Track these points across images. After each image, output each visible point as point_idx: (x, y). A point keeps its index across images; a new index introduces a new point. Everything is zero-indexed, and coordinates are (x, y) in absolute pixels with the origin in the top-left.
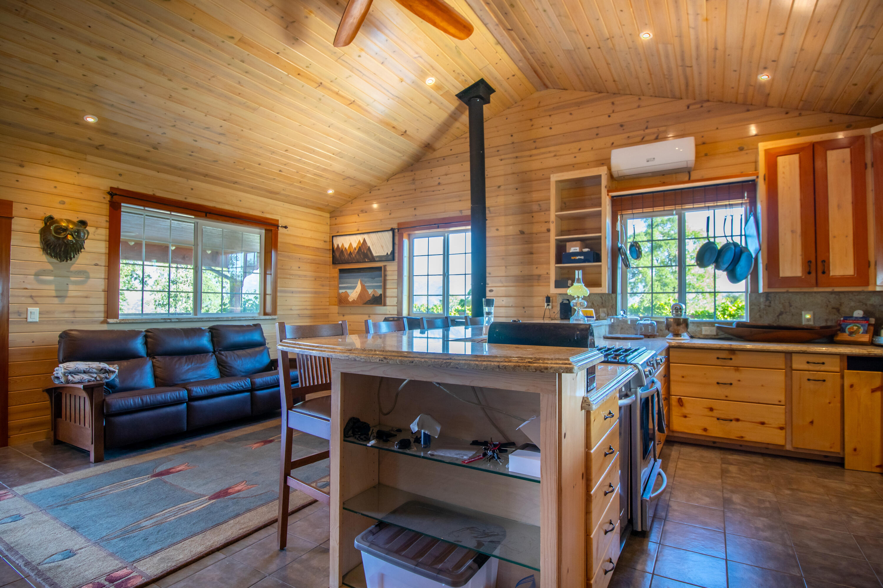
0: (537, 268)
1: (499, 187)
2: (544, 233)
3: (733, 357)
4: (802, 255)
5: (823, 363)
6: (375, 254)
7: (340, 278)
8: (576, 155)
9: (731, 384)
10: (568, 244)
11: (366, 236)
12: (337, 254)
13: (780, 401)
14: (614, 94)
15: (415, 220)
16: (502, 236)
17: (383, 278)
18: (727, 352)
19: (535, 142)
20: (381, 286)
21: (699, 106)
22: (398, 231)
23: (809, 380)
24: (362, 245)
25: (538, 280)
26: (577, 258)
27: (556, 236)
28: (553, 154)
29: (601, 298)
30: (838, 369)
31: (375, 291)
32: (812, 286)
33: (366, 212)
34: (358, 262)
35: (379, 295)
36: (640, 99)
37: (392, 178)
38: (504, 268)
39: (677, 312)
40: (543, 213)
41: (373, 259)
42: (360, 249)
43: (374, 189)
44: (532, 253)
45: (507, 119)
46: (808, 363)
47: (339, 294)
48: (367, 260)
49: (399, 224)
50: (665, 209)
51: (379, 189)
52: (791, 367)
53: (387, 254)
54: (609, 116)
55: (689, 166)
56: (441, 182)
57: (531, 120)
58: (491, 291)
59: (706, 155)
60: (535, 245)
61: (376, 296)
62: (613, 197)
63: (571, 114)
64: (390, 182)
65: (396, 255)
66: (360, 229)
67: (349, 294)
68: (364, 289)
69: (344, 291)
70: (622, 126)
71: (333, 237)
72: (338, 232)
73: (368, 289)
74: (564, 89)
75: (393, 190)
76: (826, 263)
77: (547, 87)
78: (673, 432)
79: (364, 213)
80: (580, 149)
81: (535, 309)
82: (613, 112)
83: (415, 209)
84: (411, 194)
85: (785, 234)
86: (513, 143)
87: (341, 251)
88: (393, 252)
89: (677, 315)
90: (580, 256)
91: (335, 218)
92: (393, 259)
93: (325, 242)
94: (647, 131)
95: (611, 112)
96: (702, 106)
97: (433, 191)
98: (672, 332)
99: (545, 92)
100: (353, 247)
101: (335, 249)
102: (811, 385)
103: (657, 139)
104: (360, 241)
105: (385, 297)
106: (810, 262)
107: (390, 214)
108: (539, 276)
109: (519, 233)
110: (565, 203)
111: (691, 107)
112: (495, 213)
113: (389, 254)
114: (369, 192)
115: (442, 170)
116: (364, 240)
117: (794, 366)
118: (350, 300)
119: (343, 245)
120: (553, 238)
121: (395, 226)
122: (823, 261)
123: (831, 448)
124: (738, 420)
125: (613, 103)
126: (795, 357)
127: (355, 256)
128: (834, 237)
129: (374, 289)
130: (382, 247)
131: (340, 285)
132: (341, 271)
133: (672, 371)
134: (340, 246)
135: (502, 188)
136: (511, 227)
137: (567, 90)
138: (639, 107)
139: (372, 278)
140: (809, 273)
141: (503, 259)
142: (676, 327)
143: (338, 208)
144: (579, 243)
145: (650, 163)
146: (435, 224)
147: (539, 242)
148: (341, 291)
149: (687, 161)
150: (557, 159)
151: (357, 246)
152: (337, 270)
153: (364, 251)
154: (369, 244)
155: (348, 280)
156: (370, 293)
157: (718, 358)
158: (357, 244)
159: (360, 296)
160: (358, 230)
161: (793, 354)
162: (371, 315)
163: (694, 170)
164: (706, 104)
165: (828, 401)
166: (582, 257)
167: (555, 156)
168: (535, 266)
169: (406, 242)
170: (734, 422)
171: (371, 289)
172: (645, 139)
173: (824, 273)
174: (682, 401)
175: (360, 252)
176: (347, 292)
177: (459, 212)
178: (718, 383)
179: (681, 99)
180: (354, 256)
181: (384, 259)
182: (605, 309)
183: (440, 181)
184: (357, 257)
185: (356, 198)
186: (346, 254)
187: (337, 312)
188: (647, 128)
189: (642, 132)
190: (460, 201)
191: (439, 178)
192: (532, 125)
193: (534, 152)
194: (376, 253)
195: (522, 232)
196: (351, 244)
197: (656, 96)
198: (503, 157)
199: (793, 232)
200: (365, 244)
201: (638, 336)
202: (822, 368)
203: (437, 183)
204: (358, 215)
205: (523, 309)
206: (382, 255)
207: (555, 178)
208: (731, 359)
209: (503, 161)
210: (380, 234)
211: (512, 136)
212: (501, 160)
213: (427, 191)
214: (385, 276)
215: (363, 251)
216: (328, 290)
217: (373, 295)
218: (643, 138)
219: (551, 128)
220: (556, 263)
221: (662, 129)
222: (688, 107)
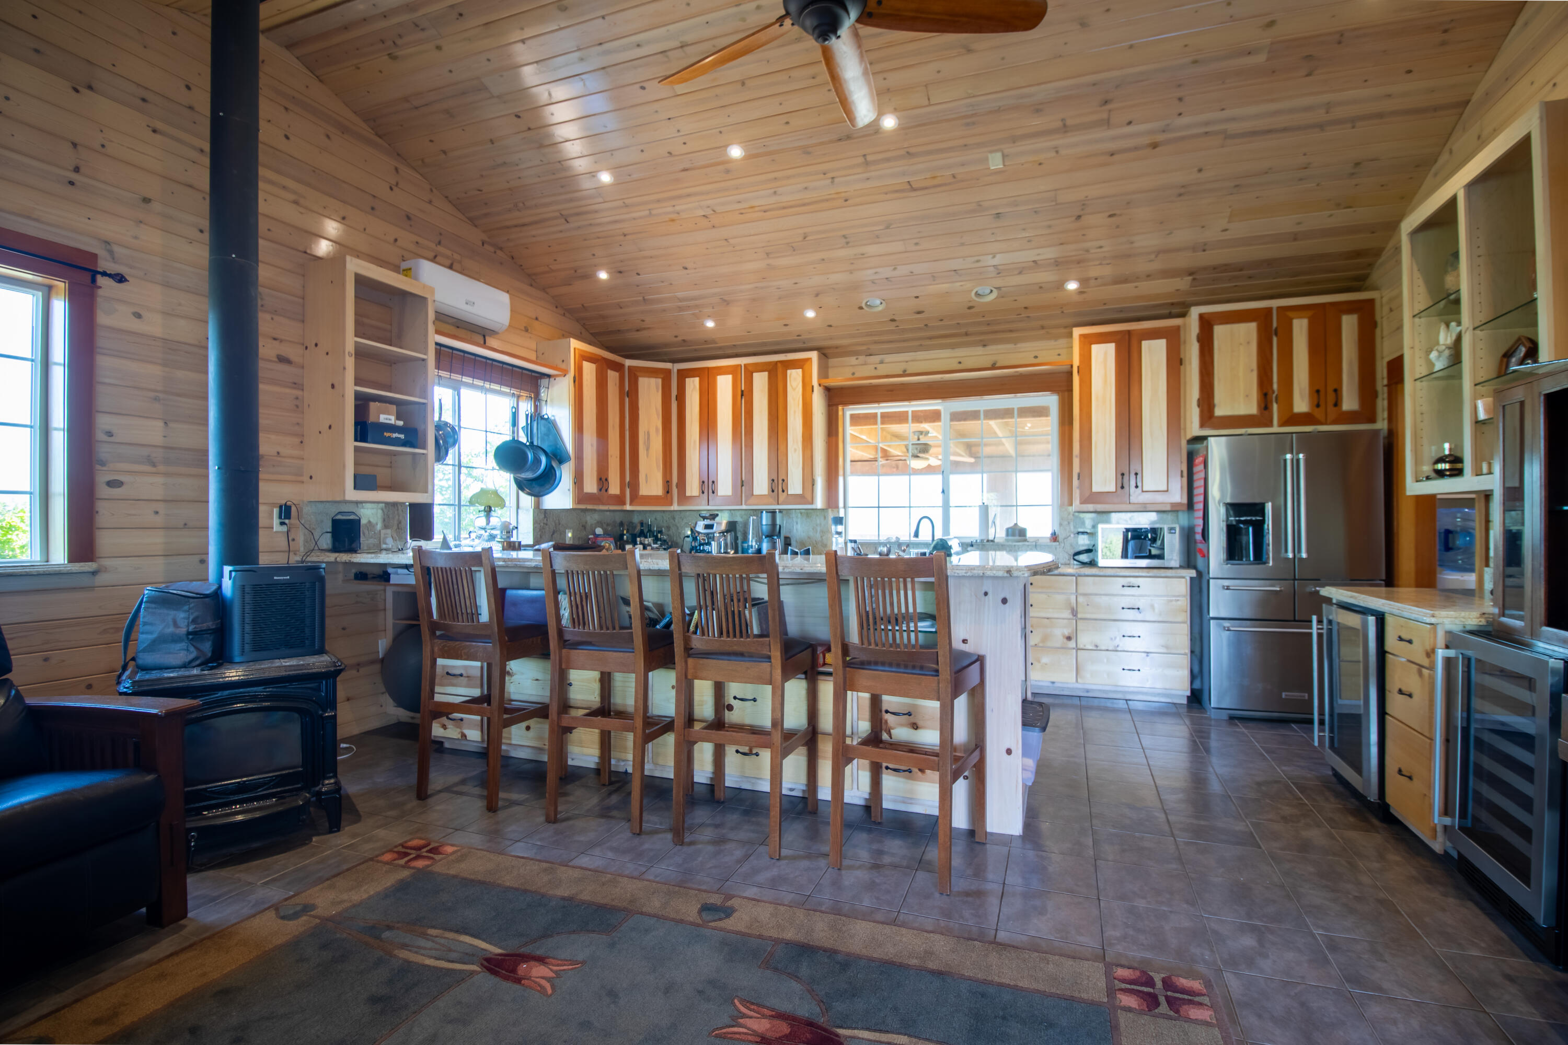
1: (149, 201)
4: (596, 471)
10: (373, 406)
14: (398, 155)
16: (155, 338)
21: (492, 249)
26: (394, 436)
27: (354, 384)
28: (292, 197)
36: (432, 191)
38: (160, 424)
39: (508, 532)
54: (391, 189)
58: (115, 483)
63: (328, 137)
74: (316, 76)
76: (607, 481)
80: (343, 218)
82: (397, 184)
90: (399, 433)
94: (440, 249)
95: (394, 183)
96: (495, 252)
103: (451, 267)
106: (600, 479)
120: (350, 389)
122: (606, 479)
125: (396, 169)
128: (611, 456)
135: (158, 208)
136: (183, 322)
137: (322, 81)
138: (430, 202)
140: (600, 492)
141: (159, 400)
144: (393, 408)
145: (468, 308)
150: (302, 213)
164: (499, 252)
166: (402, 436)
167: (296, 202)
173: (606, 491)
179: (476, 226)
182: (389, 531)
188: (439, 243)
189: (433, 245)
197: (447, 198)
198: (157, 125)
207: (354, 266)
209: (158, 136)
212: (154, 131)
218: (435, 257)
219: (287, 137)
220: (356, 440)
221: (456, 256)
222: (483, 245)
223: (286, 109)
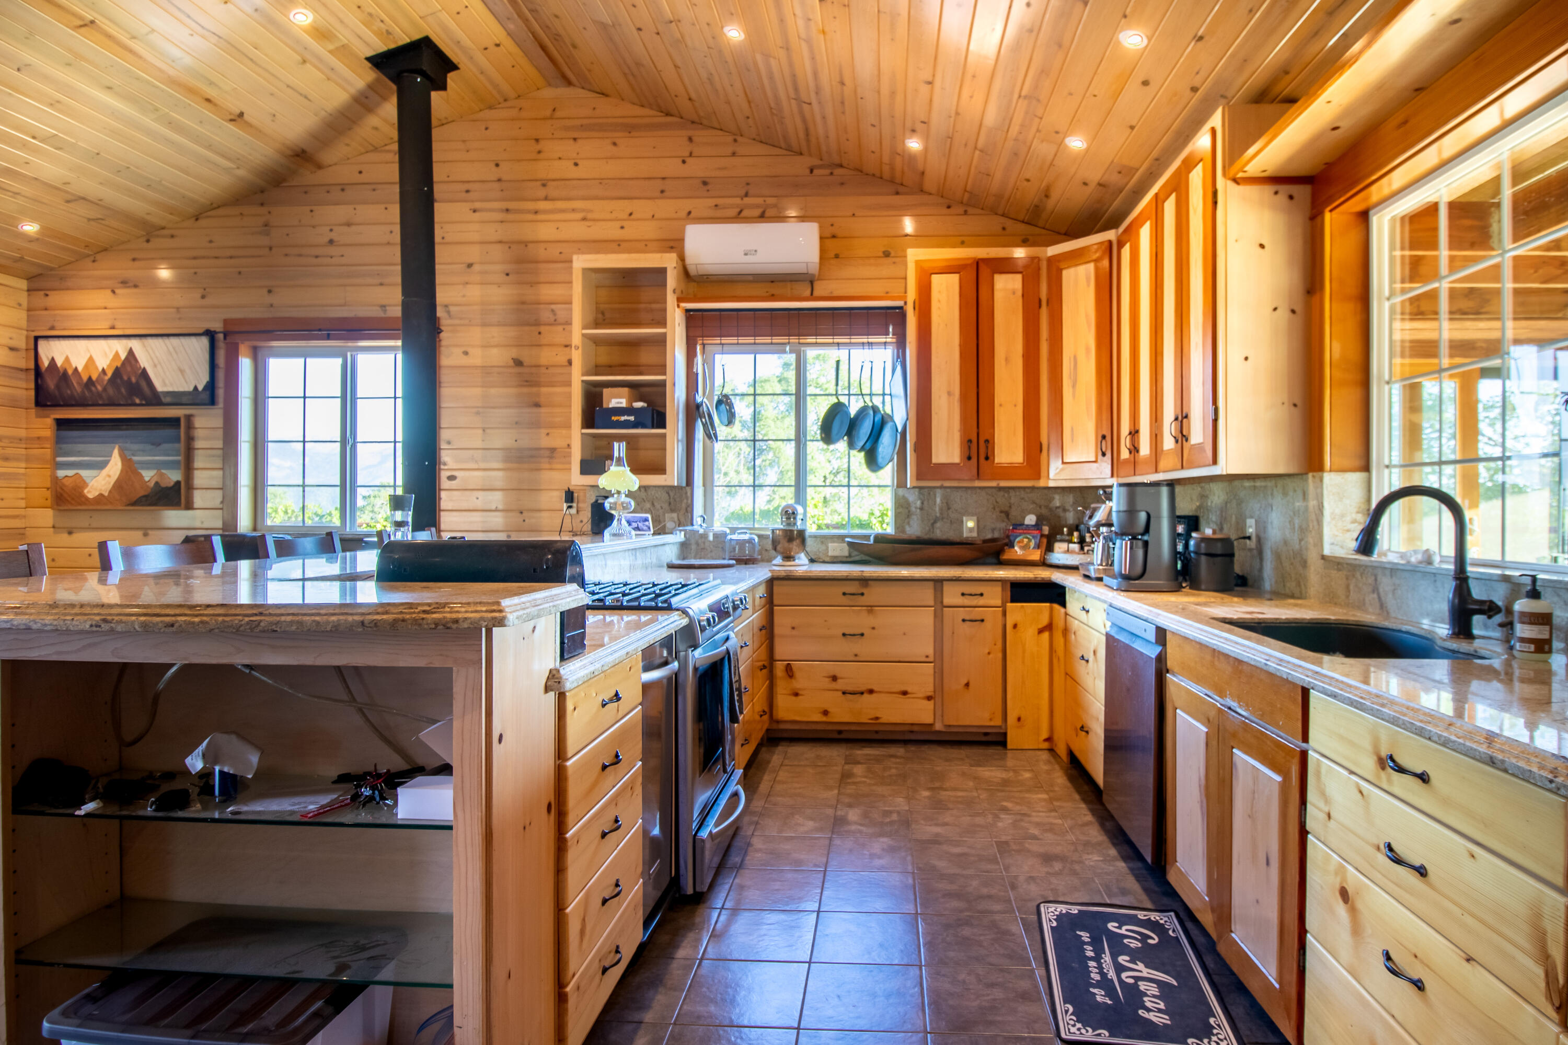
0: (548, 434)
1: (470, 266)
2: (562, 366)
3: (865, 591)
4: (960, 431)
5: (982, 595)
6: (160, 387)
7: (59, 440)
8: (625, 224)
9: (862, 635)
10: (606, 392)
11: (135, 344)
12: (51, 383)
13: (927, 657)
14: (693, 122)
15: (270, 316)
16: (476, 367)
17: (182, 446)
18: (857, 583)
19: (544, 185)
20: (178, 462)
21: (827, 172)
22: (225, 338)
23: (964, 620)
24: (124, 363)
25: (551, 457)
26: (623, 418)
27: (583, 375)
28: (579, 216)
29: (668, 493)
30: (998, 602)
31: (162, 475)
32: (971, 480)
33: (136, 286)
34: (112, 404)
35: (172, 484)
36: (735, 140)
37: (209, 213)
38: (480, 431)
39: (788, 518)
40: (560, 328)
41: (155, 399)
42: (117, 372)
43: (158, 233)
44: (537, 405)
45: (487, 129)
46: (963, 594)
47: (55, 480)
48: (138, 401)
49: (226, 322)
50: (774, 341)
51: (172, 236)
52: (942, 602)
53: (196, 388)
54: (684, 162)
55: (810, 272)
56: (335, 239)
57: (537, 140)
58: (452, 478)
59: (837, 256)
60: (544, 390)
61: (164, 484)
62: (688, 311)
63: (615, 144)
64: (203, 222)
65: (220, 393)
66: (118, 325)
67: (88, 480)
68: (129, 468)
69: (70, 473)
70: (705, 183)
71: (36, 338)
72: (52, 328)
73: (143, 468)
74: (603, 94)
75: (211, 242)
76: (989, 443)
77: (569, 83)
78: (778, 722)
79: (129, 287)
80: (631, 214)
81: (545, 514)
82: (691, 155)
83: (270, 291)
84: (260, 256)
85: (940, 397)
86: (499, 180)
87: (64, 376)
88: (211, 386)
89: (789, 524)
90: (628, 415)
91: (42, 293)
92: (212, 402)
93: (12, 349)
94: (747, 201)
95: (688, 154)
96: (832, 174)
97: (317, 257)
98: (782, 553)
99: (563, 91)
100: (97, 368)
101: (43, 369)
102: (967, 628)
103: (762, 217)
104: (117, 354)
105: (190, 487)
106: (970, 441)
107: (203, 297)
108: (553, 450)
109: (511, 363)
110: (603, 313)
111: (815, 172)
112: (461, 319)
113: (200, 388)
114: (145, 239)
115: (341, 212)
116: (131, 353)
117: (947, 601)
118: (90, 496)
119: (67, 360)
120: (578, 378)
121: (217, 326)
122: (987, 441)
123: (991, 720)
124: (871, 692)
125: (690, 139)
126: (947, 587)
127: (105, 389)
128: (1001, 405)
129: (159, 469)
130: (182, 371)
131: (59, 459)
132: (62, 424)
133: (777, 620)
134: (59, 363)
135: (476, 268)
136: (495, 351)
137: (607, 95)
138: (734, 154)
139: (153, 444)
140: (969, 458)
141: (478, 413)
142: (786, 545)
143: (52, 269)
144: (626, 390)
145: (749, 259)
146: (320, 330)
147: (552, 384)
148: (61, 473)
149: (807, 263)
150: (588, 227)
151: (108, 366)
152: (49, 421)
153: (129, 379)
154: (144, 361)
155: (81, 447)
156: (147, 479)
157: (844, 594)
158: (108, 362)
159: (119, 486)
160: (113, 328)
161: (945, 583)
162: (150, 532)
163: (818, 280)
164: (837, 171)
165: (987, 651)
166: (632, 418)
167: (584, 219)
168: (544, 431)
169: (245, 365)
170: (866, 696)
171: (148, 469)
172: (743, 214)
173: (987, 458)
174: (791, 669)
175: (119, 381)
176: (81, 476)
177: (378, 308)
178: (844, 635)
179: (801, 154)
180: (99, 388)
181: (184, 400)
182: (674, 514)
183: (333, 235)
184: (111, 391)
185: (106, 250)
186: (78, 383)
187: (51, 525)
188: (746, 195)
189: (737, 201)
190: (381, 284)
191: (331, 230)
192: (539, 152)
193: (543, 205)
194: (165, 384)
195: (518, 363)
196: (91, 360)
197: (761, 142)
198: (477, 205)
199: (949, 394)
200: (133, 362)
201: (725, 562)
202: (981, 601)
203: (327, 239)
204: (113, 292)
205: (519, 514)
206: (181, 390)
207: (581, 260)
208: (862, 594)
209: (477, 214)
210: (175, 341)
211: (497, 165)
212: (474, 211)
213: (300, 255)
214: (190, 439)
215: (125, 378)
216: (23, 471)
217: (157, 483)
218: (740, 212)
219: (576, 164)
220: (583, 427)
221: (770, 201)
222: (812, 171)
223: (575, 139)
